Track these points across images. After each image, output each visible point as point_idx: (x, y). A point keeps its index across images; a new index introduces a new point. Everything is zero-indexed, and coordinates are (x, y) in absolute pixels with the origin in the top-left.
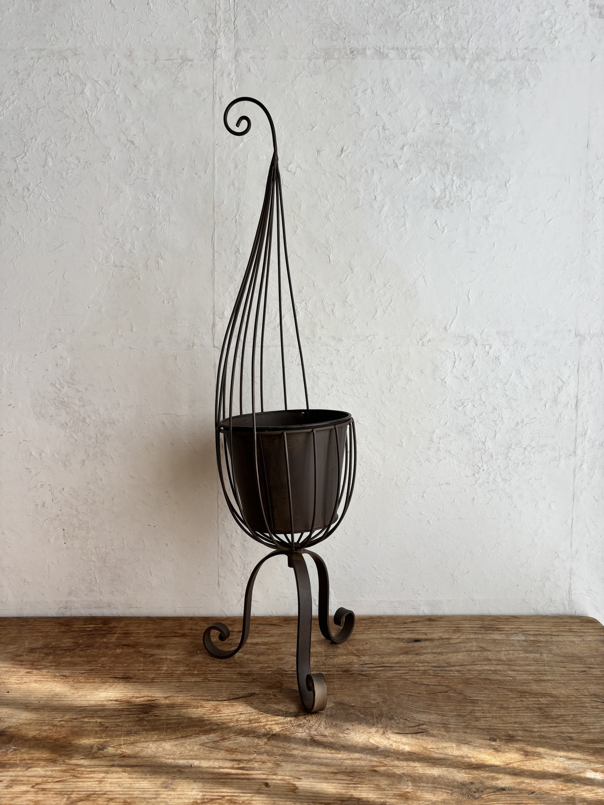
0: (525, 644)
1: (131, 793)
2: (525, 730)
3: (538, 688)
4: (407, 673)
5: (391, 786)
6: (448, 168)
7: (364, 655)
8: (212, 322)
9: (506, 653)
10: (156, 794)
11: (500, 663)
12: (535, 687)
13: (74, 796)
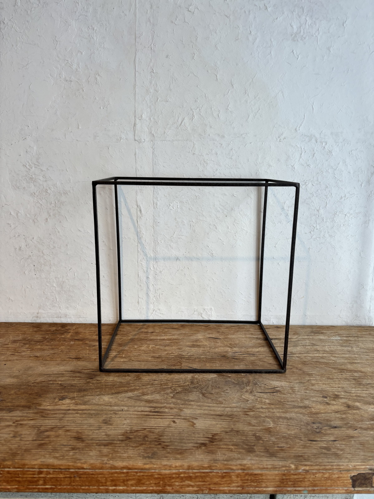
0: (341, 342)
1: (82, 426)
2: (346, 392)
3: (352, 367)
4: (264, 358)
5: (259, 424)
6: (303, 11)
7: (235, 347)
8: (134, 122)
9: (329, 347)
10: (99, 427)
11: (325, 352)
12: (349, 367)
13: (42, 428)
